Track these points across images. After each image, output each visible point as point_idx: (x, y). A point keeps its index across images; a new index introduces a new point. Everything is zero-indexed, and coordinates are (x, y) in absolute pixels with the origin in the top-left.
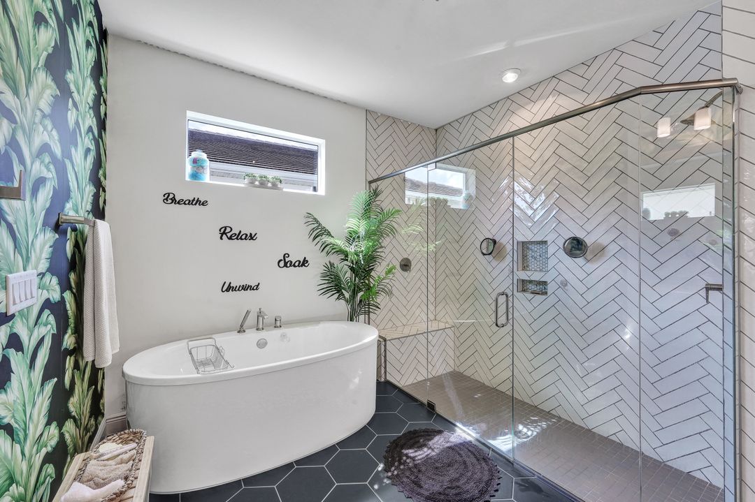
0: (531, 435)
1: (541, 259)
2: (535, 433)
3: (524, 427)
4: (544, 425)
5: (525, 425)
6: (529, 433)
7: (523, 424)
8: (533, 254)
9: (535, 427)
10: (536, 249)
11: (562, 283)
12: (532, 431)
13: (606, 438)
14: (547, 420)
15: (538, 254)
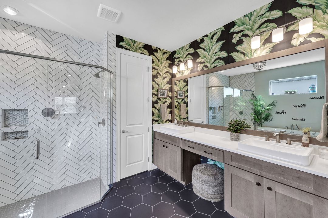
0: (31, 213)
1: (20, 119)
2: (32, 211)
3: (23, 213)
4: (32, 204)
5: (23, 212)
6: (29, 213)
7: (20, 213)
8: (14, 116)
9: (29, 208)
10: (16, 114)
11: (37, 130)
12: (30, 211)
13: (61, 189)
14: (32, 202)
15: (18, 116)
